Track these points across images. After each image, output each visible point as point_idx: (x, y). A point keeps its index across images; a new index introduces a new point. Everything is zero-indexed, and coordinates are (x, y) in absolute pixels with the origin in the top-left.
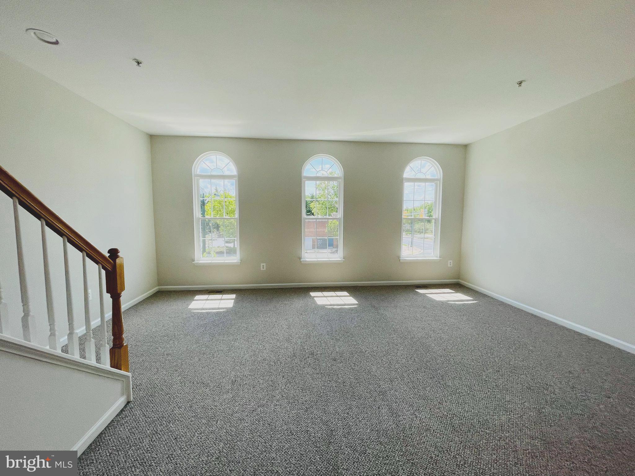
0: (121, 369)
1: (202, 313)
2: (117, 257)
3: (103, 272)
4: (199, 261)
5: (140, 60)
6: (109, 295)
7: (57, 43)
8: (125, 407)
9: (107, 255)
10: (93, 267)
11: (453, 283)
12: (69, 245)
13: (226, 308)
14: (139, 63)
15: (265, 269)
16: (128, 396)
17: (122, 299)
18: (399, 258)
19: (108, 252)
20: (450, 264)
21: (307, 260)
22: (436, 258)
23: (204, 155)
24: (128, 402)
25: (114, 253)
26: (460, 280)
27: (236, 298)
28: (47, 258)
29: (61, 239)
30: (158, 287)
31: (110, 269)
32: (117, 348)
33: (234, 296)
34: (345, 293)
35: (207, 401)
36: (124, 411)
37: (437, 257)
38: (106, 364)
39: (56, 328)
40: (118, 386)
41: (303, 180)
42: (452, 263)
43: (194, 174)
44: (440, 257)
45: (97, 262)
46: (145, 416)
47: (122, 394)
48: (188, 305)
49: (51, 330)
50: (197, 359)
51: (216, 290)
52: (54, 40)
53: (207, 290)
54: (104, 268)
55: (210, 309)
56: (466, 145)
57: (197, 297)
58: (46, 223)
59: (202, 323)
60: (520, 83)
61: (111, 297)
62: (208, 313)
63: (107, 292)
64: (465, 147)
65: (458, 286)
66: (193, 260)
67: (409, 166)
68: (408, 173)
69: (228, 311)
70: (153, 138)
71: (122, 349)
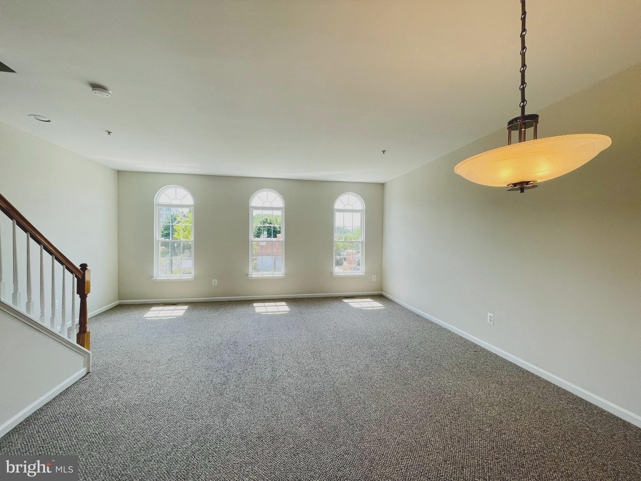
0: (84, 347)
1: (156, 320)
2: (86, 269)
3: (76, 279)
4: (158, 277)
5: (110, 131)
6: (78, 295)
7: (49, 121)
8: (86, 375)
9: (79, 268)
10: (69, 276)
11: (377, 294)
12: (55, 261)
13: (177, 316)
14: (109, 133)
15: (216, 284)
16: (89, 369)
17: (88, 299)
18: (332, 274)
19: (80, 266)
20: (374, 278)
21: (253, 276)
22: (362, 274)
23: (165, 188)
24: (88, 373)
25: (84, 267)
26: (382, 292)
27: (188, 309)
28: (42, 268)
29: (51, 257)
30: (118, 301)
31: (81, 277)
32: (83, 333)
33: (186, 307)
34: (284, 303)
35: (147, 370)
36: (85, 377)
37: (364, 273)
38: (74, 340)
39: (45, 312)
40: (80, 359)
41: (251, 209)
42: (375, 278)
43: (156, 203)
44: (365, 273)
45: (72, 272)
46: (100, 379)
47: (84, 366)
48: (144, 314)
49: (41, 313)
50: (144, 348)
51: (172, 303)
52: (47, 120)
53: (164, 303)
54: (76, 276)
55: (163, 317)
56: (383, 184)
57: (154, 308)
58: (43, 247)
59: (154, 326)
60: (384, 152)
61: (80, 297)
62: (160, 320)
63: (77, 293)
64: (383, 185)
65: (380, 297)
66: (152, 277)
67: (339, 200)
68: (338, 204)
69: (178, 318)
70: (119, 173)
71: (86, 334)
